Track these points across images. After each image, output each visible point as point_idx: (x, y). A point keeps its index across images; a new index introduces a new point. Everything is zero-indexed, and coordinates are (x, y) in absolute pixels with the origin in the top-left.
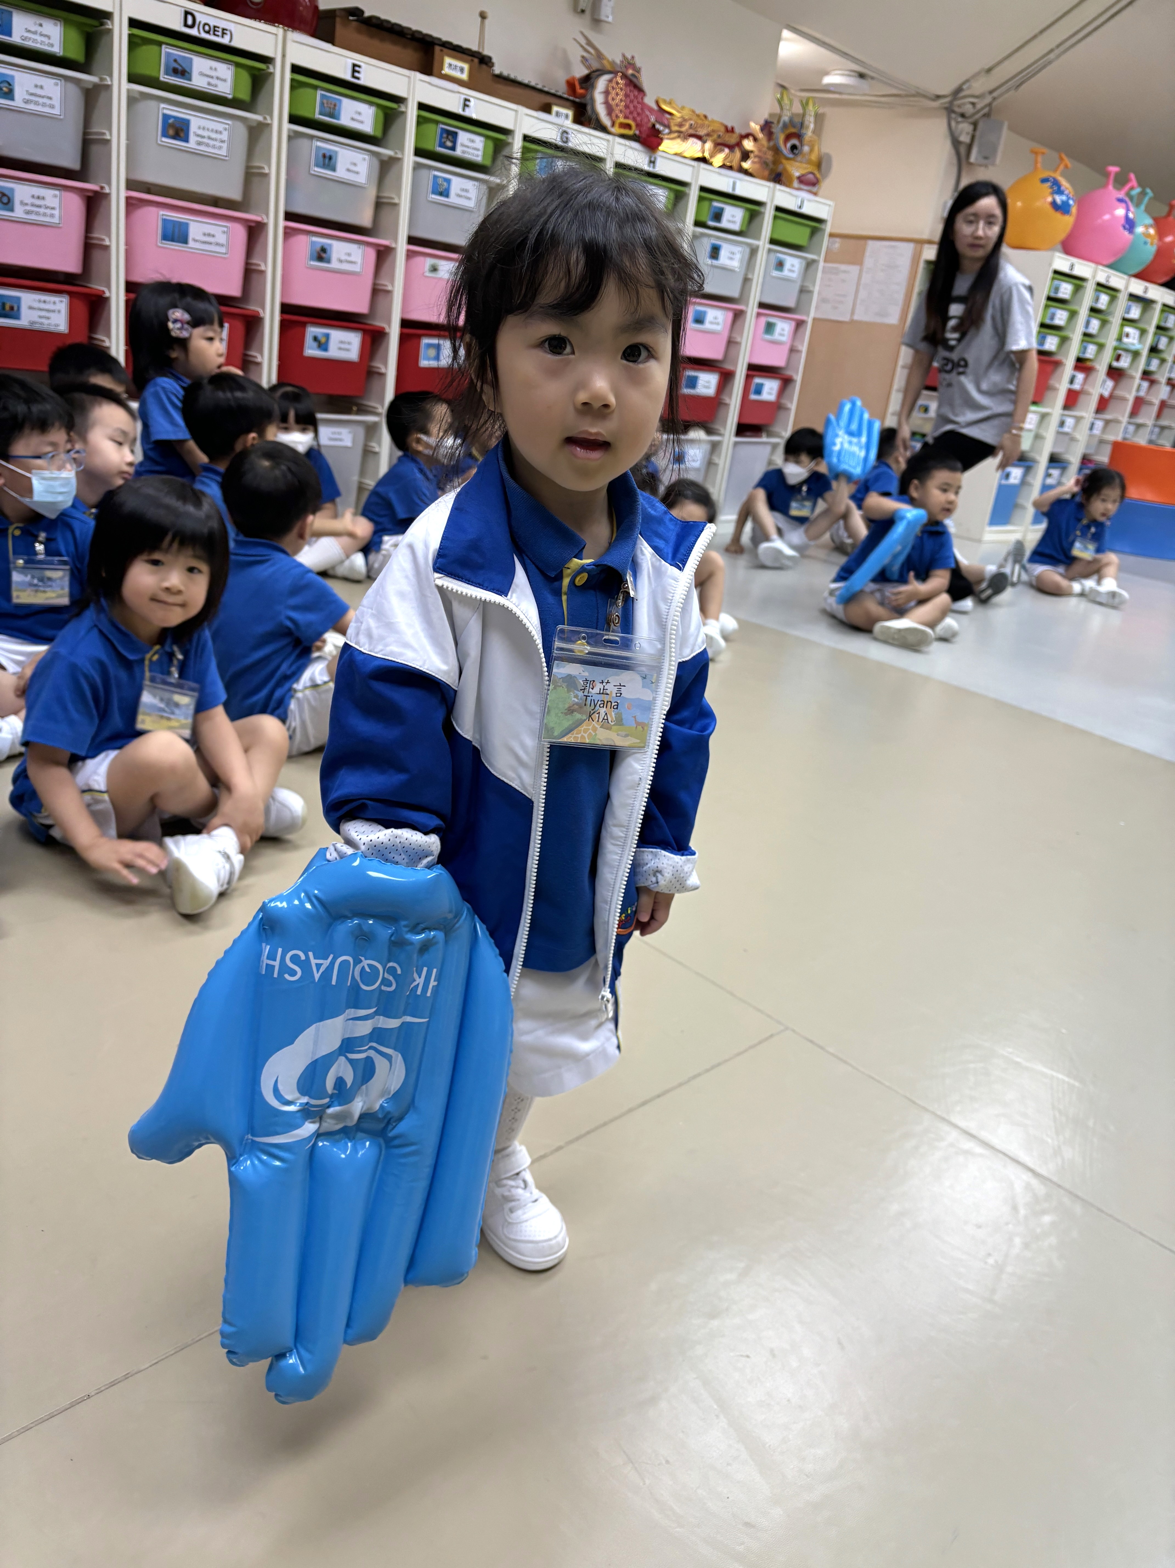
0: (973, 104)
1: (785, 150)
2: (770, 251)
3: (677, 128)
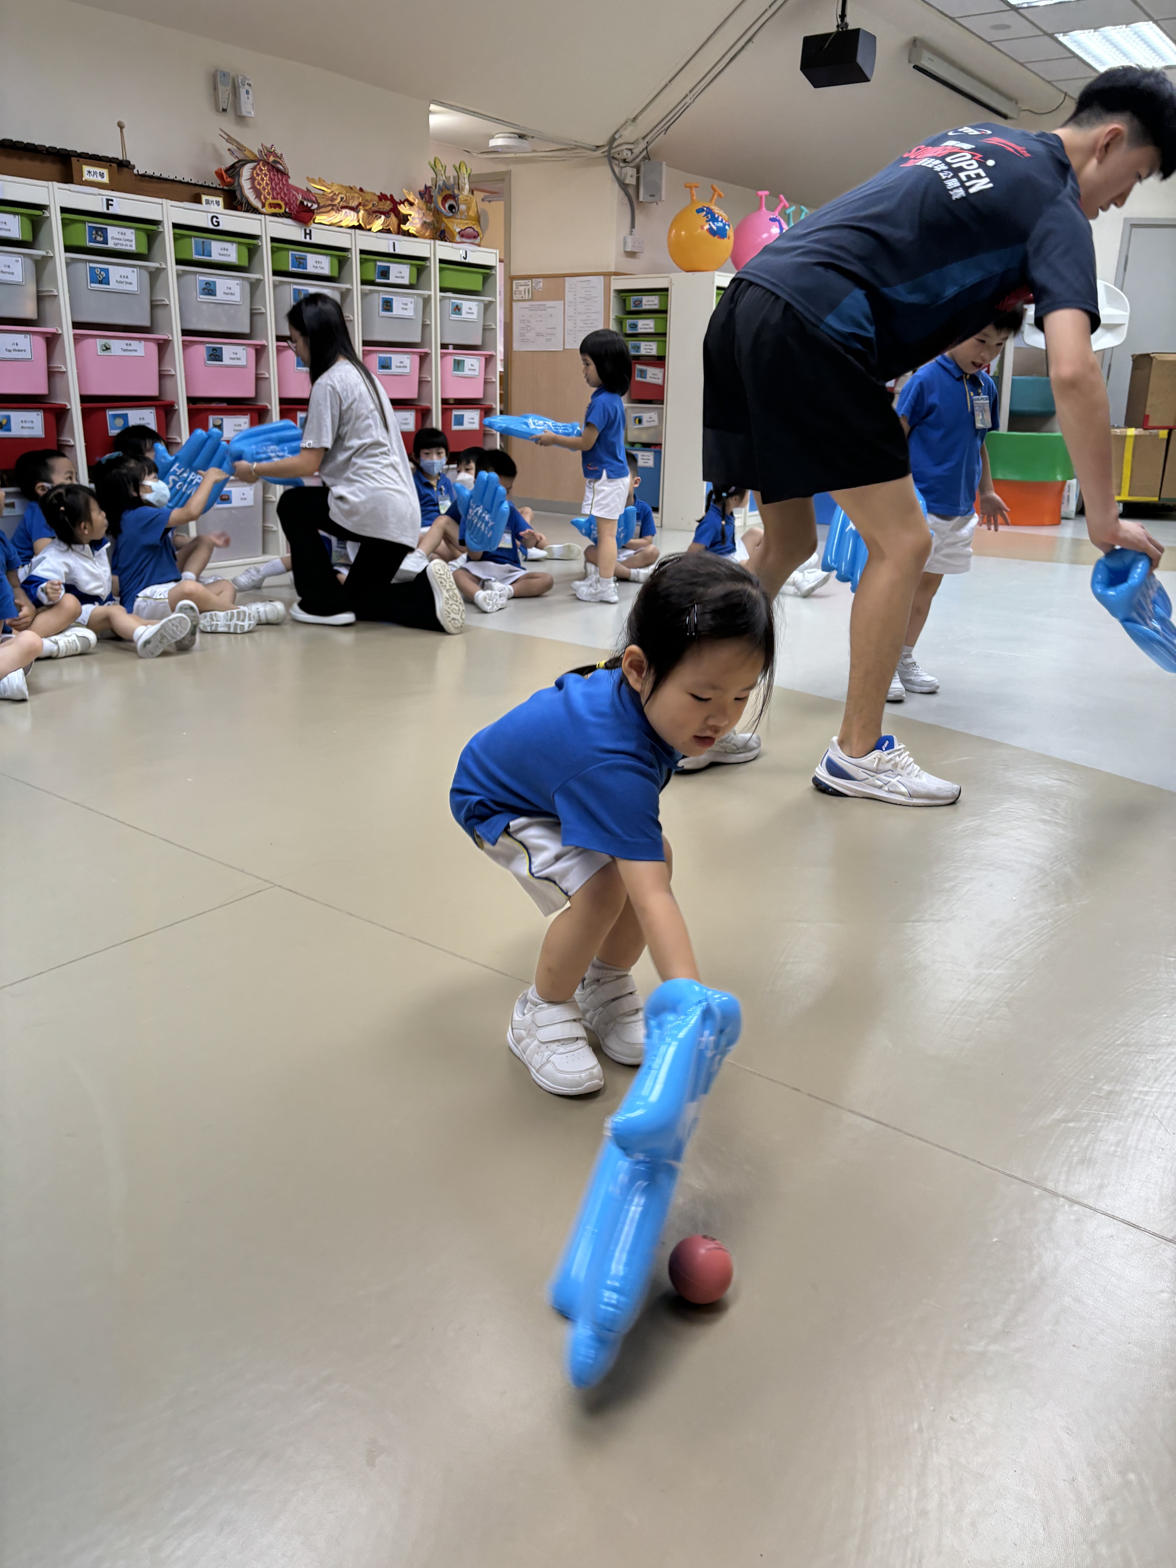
0: (631, 150)
1: (445, 210)
2: (442, 299)
3: (330, 202)
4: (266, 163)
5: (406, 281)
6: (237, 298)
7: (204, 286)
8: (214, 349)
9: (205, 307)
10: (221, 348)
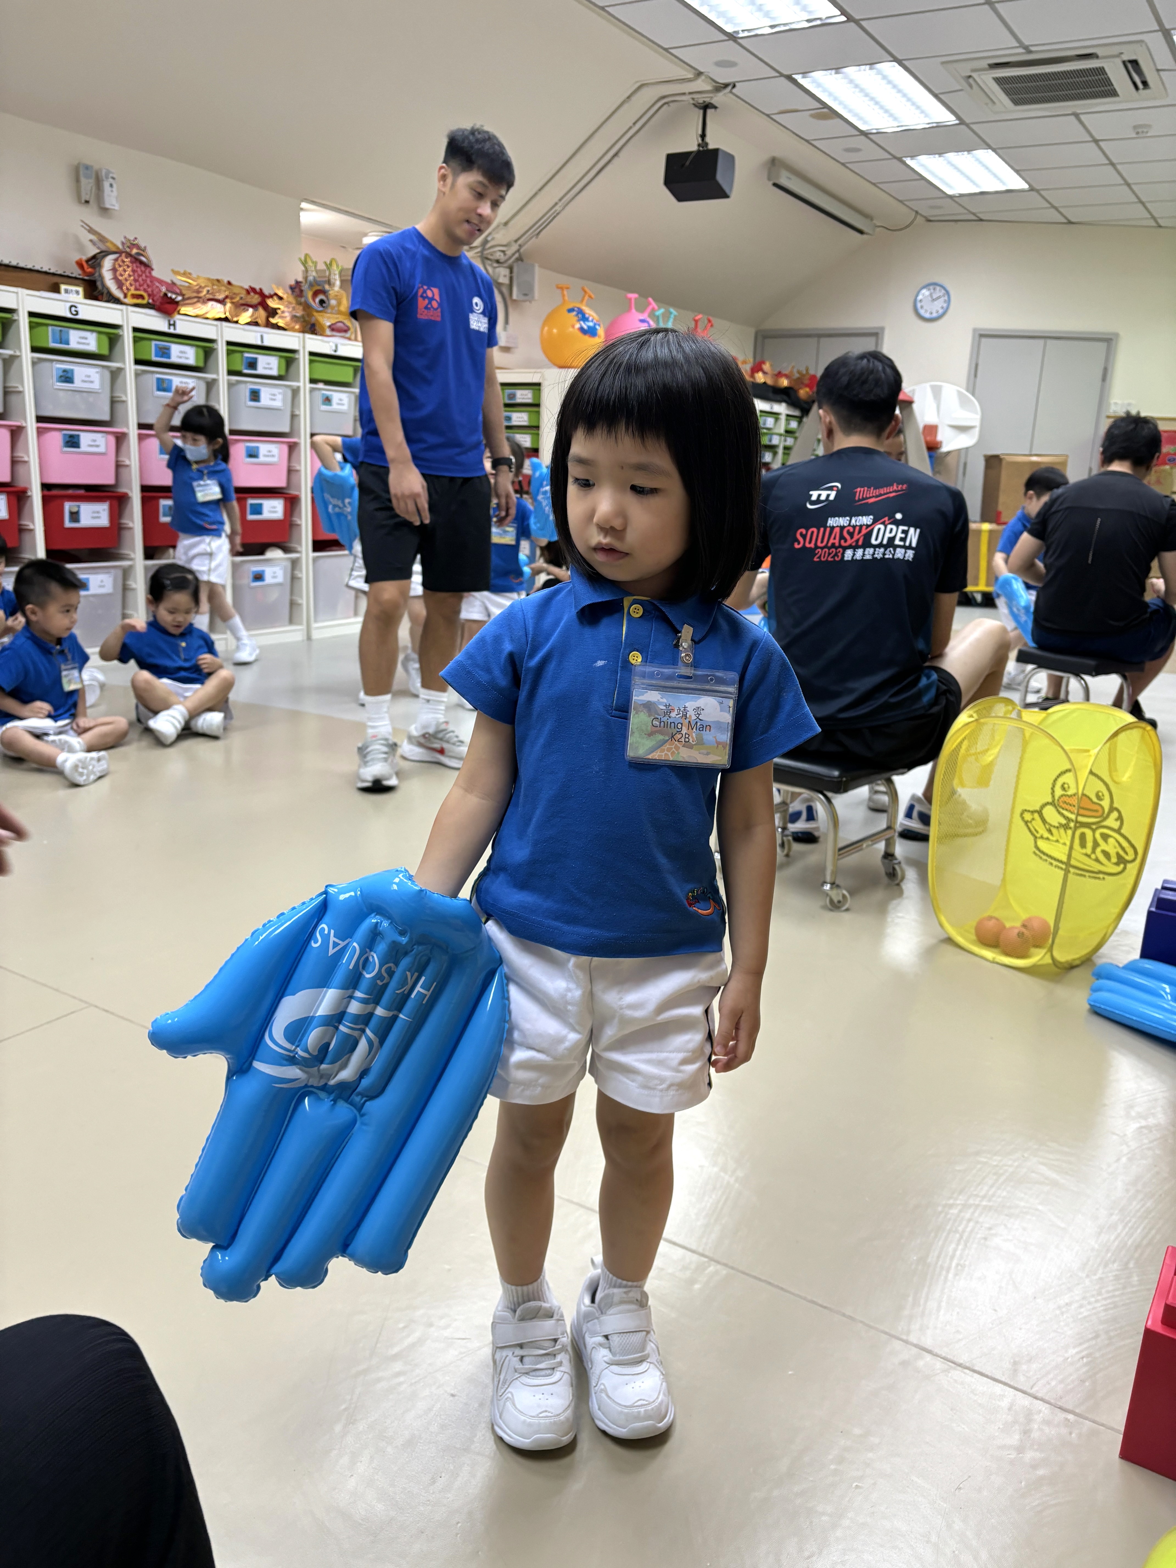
1: (315, 304)
2: (312, 390)
3: (195, 295)
4: (129, 255)
5: (274, 372)
6: (96, 386)
7: (62, 374)
8: (71, 436)
9: (61, 394)
10: (78, 436)
